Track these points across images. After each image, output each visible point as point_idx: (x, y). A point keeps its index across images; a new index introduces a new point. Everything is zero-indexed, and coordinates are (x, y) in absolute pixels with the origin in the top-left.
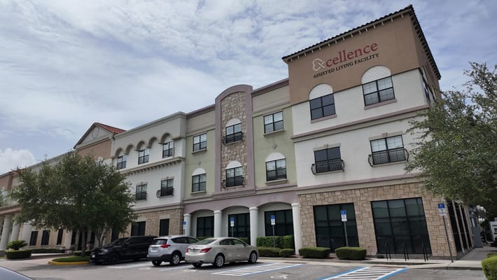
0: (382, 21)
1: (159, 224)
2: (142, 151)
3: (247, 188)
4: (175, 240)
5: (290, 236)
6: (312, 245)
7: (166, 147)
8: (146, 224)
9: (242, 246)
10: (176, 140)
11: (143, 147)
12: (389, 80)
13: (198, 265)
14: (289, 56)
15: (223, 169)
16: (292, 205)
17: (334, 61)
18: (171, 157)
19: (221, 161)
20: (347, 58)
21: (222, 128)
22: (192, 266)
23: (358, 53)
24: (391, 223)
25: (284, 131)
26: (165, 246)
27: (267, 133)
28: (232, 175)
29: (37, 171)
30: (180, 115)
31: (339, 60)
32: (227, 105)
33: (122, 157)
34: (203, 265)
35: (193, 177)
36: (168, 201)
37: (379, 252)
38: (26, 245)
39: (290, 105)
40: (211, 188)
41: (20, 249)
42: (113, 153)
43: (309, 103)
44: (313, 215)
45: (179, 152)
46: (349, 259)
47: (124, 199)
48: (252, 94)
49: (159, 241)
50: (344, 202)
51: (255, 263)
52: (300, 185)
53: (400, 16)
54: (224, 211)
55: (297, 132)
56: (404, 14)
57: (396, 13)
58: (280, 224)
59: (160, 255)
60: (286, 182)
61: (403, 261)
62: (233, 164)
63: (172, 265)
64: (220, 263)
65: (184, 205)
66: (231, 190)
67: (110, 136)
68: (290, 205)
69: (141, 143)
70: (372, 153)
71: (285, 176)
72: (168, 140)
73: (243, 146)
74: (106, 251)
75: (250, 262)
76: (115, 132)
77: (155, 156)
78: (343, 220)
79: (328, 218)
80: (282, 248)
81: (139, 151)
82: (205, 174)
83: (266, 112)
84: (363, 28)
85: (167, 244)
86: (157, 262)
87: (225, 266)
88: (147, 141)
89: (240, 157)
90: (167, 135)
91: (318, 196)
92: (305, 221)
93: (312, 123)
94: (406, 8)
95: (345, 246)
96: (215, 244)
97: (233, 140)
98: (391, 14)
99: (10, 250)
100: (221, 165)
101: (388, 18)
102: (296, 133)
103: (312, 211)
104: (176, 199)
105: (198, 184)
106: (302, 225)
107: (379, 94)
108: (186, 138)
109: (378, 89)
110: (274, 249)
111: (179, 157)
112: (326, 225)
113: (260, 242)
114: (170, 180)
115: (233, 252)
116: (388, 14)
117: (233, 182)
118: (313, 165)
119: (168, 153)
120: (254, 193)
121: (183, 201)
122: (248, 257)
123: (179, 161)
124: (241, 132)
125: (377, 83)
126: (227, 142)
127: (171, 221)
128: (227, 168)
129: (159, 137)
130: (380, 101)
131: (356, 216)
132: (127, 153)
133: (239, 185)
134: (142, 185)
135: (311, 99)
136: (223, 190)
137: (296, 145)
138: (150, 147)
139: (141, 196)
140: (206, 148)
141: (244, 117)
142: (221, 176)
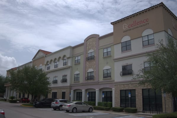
1: (62, 94)
3: (96, 80)
4: (61, 101)
5: (111, 102)
6: (118, 106)
7: (65, 61)
8: (57, 93)
10: (68, 58)
12: (153, 35)
13: (68, 111)
14: (113, 22)
15: (86, 72)
16: (113, 89)
18: (66, 66)
19: (85, 68)
21: (86, 53)
24: (149, 98)
25: (111, 56)
27: (104, 57)
28: (90, 75)
30: (70, 47)
32: (88, 43)
34: (70, 111)
35: (75, 75)
38: (15, 98)
39: (113, 44)
40: (82, 80)
43: (121, 44)
44: (120, 94)
45: (69, 64)
48: (99, 38)
50: (132, 89)
51: (92, 112)
52: (116, 81)
53: (158, 7)
57: (156, 5)
60: (111, 79)
62: (90, 70)
63: (60, 110)
64: (75, 111)
65: (71, 86)
66: (89, 81)
67: (44, 55)
69: (55, 59)
70: (145, 68)
71: (110, 76)
72: (65, 58)
73: (94, 62)
75: (89, 112)
77: (61, 65)
78: (129, 97)
79: (126, 95)
82: (79, 74)
83: (105, 47)
84: (143, 11)
85: (58, 102)
86: (55, 108)
89: (93, 67)
90: (65, 56)
91: (122, 85)
93: (122, 53)
94: (160, 4)
97: (90, 59)
98: (154, 6)
100: (85, 70)
102: (116, 57)
103: (119, 92)
104: (68, 84)
105: (77, 78)
106: (115, 97)
107: (148, 41)
108: (72, 57)
109: (148, 39)
110: (102, 107)
111: (69, 66)
112: (125, 98)
114: (66, 76)
117: (90, 78)
118: (121, 72)
119: (65, 64)
120: (98, 83)
121: (71, 85)
122: (88, 110)
123: (69, 68)
124: (94, 56)
125: (148, 37)
126: (88, 60)
127: (66, 93)
128: (88, 72)
129: (62, 57)
130: (149, 45)
131: (136, 95)
132: (50, 63)
133: (92, 79)
134: (56, 77)
135: (122, 42)
136: (86, 81)
137: (115, 63)
138: (58, 61)
139: (55, 82)
140: (80, 62)
141: (95, 49)
142: (85, 75)
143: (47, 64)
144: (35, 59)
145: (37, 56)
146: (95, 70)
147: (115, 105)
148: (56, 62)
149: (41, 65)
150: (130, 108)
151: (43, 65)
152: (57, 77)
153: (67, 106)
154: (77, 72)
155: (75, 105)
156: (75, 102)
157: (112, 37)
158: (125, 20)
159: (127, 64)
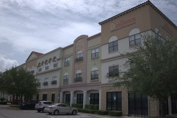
0: (137, 7)
1: (52, 96)
3: (84, 82)
4: (44, 103)
5: (98, 105)
7: (55, 63)
8: (47, 95)
10: (59, 59)
14: (101, 22)
16: (100, 91)
18: (56, 67)
19: (74, 70)
21: (75, 55)
22: (48, 113)
23: (128, 22)
24: (135, 101)
25: (99, 57)
27: (92, 58)
28: (78, 77)
30: (60, 49)
31: (121, 25)
32: (78, 44)
35: (64, 76)
36: (54, 86)
37: (129, 113)
40: (70, 82)
41: (4, 101)
42: (37, 65)
43: (108, 44)
44: (106, 96)
45: (59, 66)
48: (88, 39)
49: (39, 103)
50: (118, 91)
52: (102, 83)
55: (103, 58)
56: (146, 4)
59: (38, 108)
62: (79, 72)
66: (78, 83)
67: (37, 57)
69: (47, 61)
70: (131, 69)
71: (98, 78)
72: (56, 60)
73: (83, 64)
77: (51, 67)
78: (114, 99)
79: (112, 98)
82: (68, 75)
83: (93, 48)
84: (130, 10)
85: (41, 104)
89: (82, 69)
90: (55, 58)
91: (109, 88)
93: (109, 54)
94: (147, 2)
97: (79, 60)
98: (141, 4)
99: (0, 101)
100: (74, 72)
101: (140, 6)
103: (106, 94)
104: (57, 86)
105: (66, 81)
106: (102, 100)
107: (135, 41)
108: (62, 59)
109: (135, 39)
113: (87, 106)
117: (78, 79)
118: (108, 73)
119: (55, 65)
120: (85, 85)
121: (60, 87)
123: (59, 69)
124: (82, 57)
125: (135, 36)
126: (77, 61)
127: (55, 95)
128: (76, 73)
129: (52, 58)
130: (135, 44)
131: (122, 97)
132: (42, 65)
133: (80, 81)
134: (46, 79)
135: (109, 42)
136: (74, 83)
137: (102, 64)
138: (49, 63)
139: (46, 84)
140: (69, 64)
141: (84, 50)
142: (74, 77)
143: (39, 66)
144: (28, 61)
145: (31, 58)
146: (83, 72)
147: (101, 108)
148: (47, 64)
149: (33, 67)
150: (115, 111)
151: (35, 67)
152: (48, 78)
153: (49, 108)
154: (66, 74)
155: (57, 107)
156: (58, 104)
157: (99, 38)
158: (113, 19)
159: (114, 65)
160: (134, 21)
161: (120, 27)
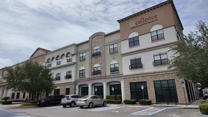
0: (159, 5)
1: (66, 90)
2: (58, 60)
3: (102, 75)
4: (72, 97)
5: (120, 95)
6: (129, 98)
7: (68, 58)
8: (60, 90)
9: (100, 99)
10: (72, 55)
11: (59, 58)
12: (162, 30)
13: (82, 107)
14: (120, 20)
15: (92, 67)
17: (139, 22)
18: (71, 62)
19: (91, 64)
20: (144, 21)
21: (92, 50)
22: (79, 107)
23: (149, 19)
24: (162, 90)
25: (118, 52)
26: (68, 99)
27: (111, 52)
28: (96, 70)
29: (14, 68)
30: (74, 44)
31: (141, 22)
32: (94, 41)
33: (50, 62)
34: (84, 107)
36: (69, 80)
37: (157, 101)
38: (10, 98)
39: (120, 40)
40: (87, 75)
41: (8, 100)
42: (46, 61)
43: (128, 40)
44: (129, 86)
45: (74, 60)
46: (144, 104)
47: (51, 80)
48: (104, 36)
49: (66, 97)
50: (143, 81)
51: (106, 106)
52: (124, 74)
53: (167, 3)
54: (92, 85)
56: (168, 3)
57: (165, 2)
58: (116, 90)
59: (66, 103)
61: (167, 105)
62: (97, 65)
63: (71, 107)
64: (91, 106)
65: (76, 82)
66: (96, 76)
67: (45, 53)
68: (120, 82)
69: (58, 56)
70: (155, 61)
71: (118, 70)
72: (69, 55)
73: (101, 58)
74: (43, 101)
76: (47, 52)
77: (64, 62)
78: (142, 89)
79: (136, 88)
80: (117, 100)
81: (57, 60)
82: (85, 69)
83: (111, 43)
84: (151, 8)
86: (65, 106)
87: (93, 107)
88: (60, 55)
89: (99, 62)
90: (69, 53)
91: (132, 79)
92: (126, 89)
93: (130, 48)
94: (169, 0)
95: (143, 99)
96: (89, 98)
97: (96, 55)
98: (163, 3)
99: (3, 101)
101: (162, 4)
102: (123, 52)
105: (82, 74)
107: (157, 36)
108: (77, 54)
109: (157, 34)
110: (113, 100)
111: (74, 62)
112: (135, 90)
113: (108, 97)
114: (70, 72)
115: (97, 101)
116: (162, 3)
117: (96, 73)
118: (130, 66)
119: (69, 61)
120: (105, 77)
121: (76, 80)
122: (103, 103)
123: (74, 64)
124: (100, 52)
125: (157, 32)
126: (94, 56)
127: (70, 89)
128: (94, 67)
129: (65, 54)
130: (158, 39)
131: (148, 87)
132: (52, 61)
133: (98, 74)
134: (58, 74)
135: (129, 38)
136: (92, 76)
137: (123, 57)
138: (61, 58)
139: (58, 79)
140: (85, 58)
141: (101, 46)
142: (92, 70)
143: (48, 62)
144: (33, 57)
146: (101, 65)
149: (41, 63)
151: (43, 63)
153: (83, 101)
154: (82, 68)
156: (91, 96)
157: (118, 34)
158: (132, 17)
159: (136, 58)
160: (155, 18)
161: (141, 24)
